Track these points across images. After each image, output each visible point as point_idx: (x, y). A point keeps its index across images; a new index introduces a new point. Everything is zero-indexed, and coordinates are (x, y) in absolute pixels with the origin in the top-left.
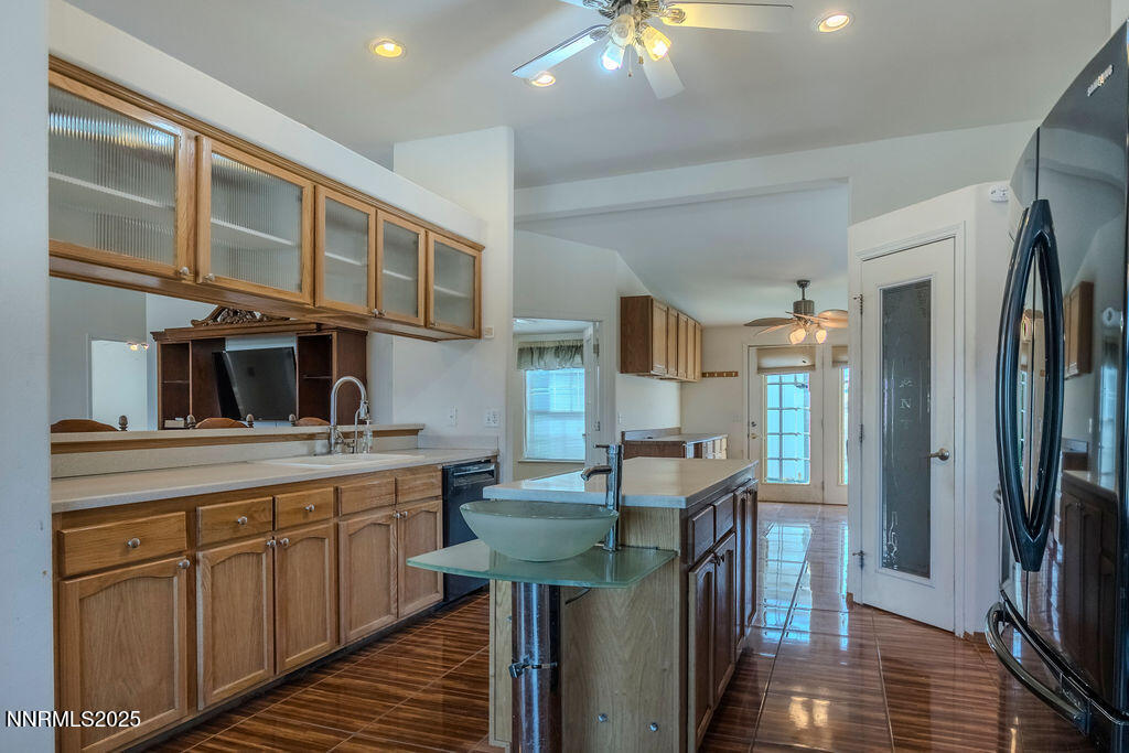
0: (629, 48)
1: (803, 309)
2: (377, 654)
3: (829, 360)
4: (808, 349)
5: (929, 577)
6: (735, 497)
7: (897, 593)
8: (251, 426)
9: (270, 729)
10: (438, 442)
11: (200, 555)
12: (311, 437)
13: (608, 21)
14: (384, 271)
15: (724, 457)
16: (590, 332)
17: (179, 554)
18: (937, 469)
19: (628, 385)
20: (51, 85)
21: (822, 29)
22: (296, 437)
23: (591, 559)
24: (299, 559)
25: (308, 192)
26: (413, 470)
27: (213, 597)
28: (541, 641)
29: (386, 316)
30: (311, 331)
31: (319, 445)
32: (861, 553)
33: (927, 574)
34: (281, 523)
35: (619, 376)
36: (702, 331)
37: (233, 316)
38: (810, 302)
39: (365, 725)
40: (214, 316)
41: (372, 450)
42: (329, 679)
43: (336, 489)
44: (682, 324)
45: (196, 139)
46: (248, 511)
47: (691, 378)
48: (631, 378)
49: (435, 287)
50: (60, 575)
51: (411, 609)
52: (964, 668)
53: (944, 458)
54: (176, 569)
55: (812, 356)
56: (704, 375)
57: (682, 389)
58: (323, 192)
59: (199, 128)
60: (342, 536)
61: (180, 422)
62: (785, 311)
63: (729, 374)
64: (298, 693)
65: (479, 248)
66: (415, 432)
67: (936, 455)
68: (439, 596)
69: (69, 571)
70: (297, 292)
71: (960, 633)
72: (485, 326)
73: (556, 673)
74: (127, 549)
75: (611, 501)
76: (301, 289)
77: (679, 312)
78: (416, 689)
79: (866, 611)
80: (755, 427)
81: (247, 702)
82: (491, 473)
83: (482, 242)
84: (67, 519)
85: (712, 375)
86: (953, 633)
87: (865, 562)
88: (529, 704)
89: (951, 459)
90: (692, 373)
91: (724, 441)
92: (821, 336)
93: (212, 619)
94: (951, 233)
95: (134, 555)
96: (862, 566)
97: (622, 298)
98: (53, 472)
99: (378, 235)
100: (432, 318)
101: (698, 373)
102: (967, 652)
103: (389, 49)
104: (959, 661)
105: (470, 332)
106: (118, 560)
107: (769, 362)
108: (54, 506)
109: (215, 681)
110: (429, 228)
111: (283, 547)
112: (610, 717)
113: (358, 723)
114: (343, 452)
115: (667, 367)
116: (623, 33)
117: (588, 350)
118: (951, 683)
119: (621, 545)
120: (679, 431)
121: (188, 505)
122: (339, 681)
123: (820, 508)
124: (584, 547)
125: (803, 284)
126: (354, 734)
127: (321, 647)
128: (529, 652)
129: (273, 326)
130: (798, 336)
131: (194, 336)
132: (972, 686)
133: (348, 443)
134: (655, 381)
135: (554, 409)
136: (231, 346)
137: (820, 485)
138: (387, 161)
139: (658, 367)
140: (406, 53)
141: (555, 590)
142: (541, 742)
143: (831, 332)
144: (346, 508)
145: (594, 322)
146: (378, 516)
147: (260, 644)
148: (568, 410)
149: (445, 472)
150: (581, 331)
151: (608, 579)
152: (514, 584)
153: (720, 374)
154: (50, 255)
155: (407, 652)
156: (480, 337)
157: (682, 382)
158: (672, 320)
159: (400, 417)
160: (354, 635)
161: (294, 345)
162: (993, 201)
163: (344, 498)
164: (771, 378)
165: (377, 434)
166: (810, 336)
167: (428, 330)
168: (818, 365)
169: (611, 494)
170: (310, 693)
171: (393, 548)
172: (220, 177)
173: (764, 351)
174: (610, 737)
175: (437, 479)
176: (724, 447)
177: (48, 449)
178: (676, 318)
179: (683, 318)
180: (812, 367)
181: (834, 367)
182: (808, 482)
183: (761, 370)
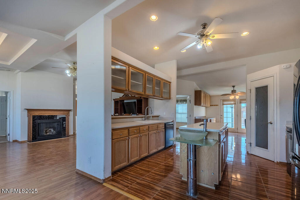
0: (203, 44)
1: (234, 92)
2: (155, 156)
3: (239, 102)
4: (234, 100)
5: (268, 149)
6: (225, 130)
7: (259, 152)
8: (132, 115)
9: (140, 167)
10: (162, 119)
11: (130, 137)
12: (142, 117)
13: (199, 39)
14: (156, 88)
15: (215, 122)
16: (189, 97)
17: (127, 137)
18: (270, 126)
19: (196, 108)
20: (112, 61)
21: (242, 35)
22: (140, 117)
23: (201, 141)
24: (143, 138)
25: (144, 75)
26: (160, 124)
27: (131, 144)
28: (193, 155)
29: (156, 96)
30: (139, 98)
31: (143, 118)
32: (251, 143)
33: (267, 149)
34: (141, 132)
35: (194, 106)
36: (211, 97)
37: (126, 96)
38: (236, 90)
39: (156, 168)
40: (123, 96)
41: (152, 120)
42: (148, 160)
43: (149, 127)
44: (207, 95)
45: (129, 67)
46: (136, 130)
47: (208, 106)
48: (197, 106)
49: (164, 90)
50: (112, 139)
51: (160, 148)
52: (277, 169)
53: (271, 123)
54: (127, 139)
55: (235, 102)
56: (211, 106)
57: (206, 108)
58: (146, 74)
59: (129, 65)
60: (149, 135)
61: (117, 114)
62: (230, 92)
63: (216, 105)
64: (143, 162)
65: (170, 83)
66: (158, 117)
67: (269, 123)
68: (164, 147)
69: (113, 139)
70: (142, 92)
71: (276, 161)
72: (171, 97)
73: (195, 161)
74: (121, 135)
75: (205, 130)
76: (143, 92)
77: (206, 93)
78: (163, 163)
79: (251, 155)
80: (222, 116)
81: (136, 162)
82: (172, 124)
83: (171, 81)
84: (113, 130)
85: (212, 105)
86: (274, 162)
87: (251, 145)
88: (190, 167)
89: (273, 124)
90: (208, 105)
91: (215, 119)
92: (237, 97)
93: (131, 148)
94: (273, 75)
95: (121, 136)
96: (251, 146)
97: (195, 91)
98: (112, 122)
99: (154, 82)
100: (163, 96)
101: (210, 105)
102: (278, 166)
103: (156, 48)
104: (276, 167)
105: (169, 98)
106: (119, 137)
107: (225, 103)
108: (112, 128)
109: (132, 158)
110: (163, 79)
111: (141, 136)
112: (204, 171)
113: (155, 168)
114: (147, 120)
115: (204, 104)
116: (203, 41)
117: (188, 101)
118: (273, 172)
119: (206, 139)
120: (205, 117)
121: (128, 128)
122: (149, 160)
123: (237, 133)
124: (201, 139)
125: (234, 87)
126: (154, 170)
127: (146, 154)
128: (190, 157)
129: (133, 98)
130: (232, 97)
131: (119, 100)
132: (280, 173)
133: (148, 118)
134: (201, 107)
135: (179, 112)
136: (125, 102)
137: (237, 128)
138: (154, 67)
139: (202, 104)
140: (159, 49)
141: (195, 146)
142: (193, 174)
143: (240, 97)
144: (150, 130)
145: (190, 95)
146: (155, 132)
147: (138, 153)
148: (182, 112)
149: (165, 124)
150: (187, 97)
151: (204, 144)
152: (188, 144)
153: (214, 105)
154: (112, 88)
155: (159, 156)
156: (170, 99)
157: (206, 107)
158: (205, 95)
159: (155, 114)
160: (151, 152)
161: (136, 101)
162: (284, 68)
163: (150, 128)
164: (224, 106)
165: (153, 117)
166: (235, 97)
167: (162, 98)
169: (205, 129)
170: (145, 162)
171: (157, 137)
172: (132, 73)
173: (224, 100)
174: (204, 175)
175: (164, 125)
176: (215, 120)
177: (111, 118)
178: (206, 95)
179: (207, 94)
180: (235, 104)
181: (240, 104)
182: (234, 128)
183: (223, 104)
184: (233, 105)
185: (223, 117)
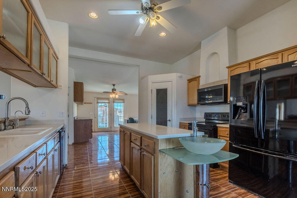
1: (114, 90)
18: (168, 123)
55: (109, 101)
57: (77, 106)
58: (33, 18)
63: (90, 103)
65: (58, 58)
66: (25, 119)
67: (168, 120)
80: (96, 116)
89: (171, 121)
92: (117, 96)
94: (172, 81)
97: (74, 82)
100: (51, 79)
105: (56, 85)
107: (99, 101)
110: (51, 47)
123: (111, 132)
125: (114, 85)
137: (110, 127)
153: (88, 103)
156: (56, 88)
162: (179, 77)
168: (110, 102)
173: (98, 99)
180: (109, 103)
181: (113, 103)
182: (108, 127)
183: (98, 103)
184: (107, 104)
185: (98, 117)
